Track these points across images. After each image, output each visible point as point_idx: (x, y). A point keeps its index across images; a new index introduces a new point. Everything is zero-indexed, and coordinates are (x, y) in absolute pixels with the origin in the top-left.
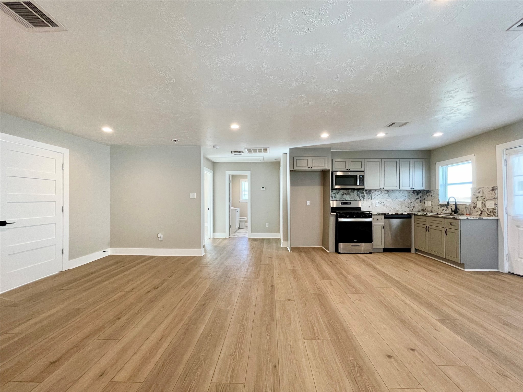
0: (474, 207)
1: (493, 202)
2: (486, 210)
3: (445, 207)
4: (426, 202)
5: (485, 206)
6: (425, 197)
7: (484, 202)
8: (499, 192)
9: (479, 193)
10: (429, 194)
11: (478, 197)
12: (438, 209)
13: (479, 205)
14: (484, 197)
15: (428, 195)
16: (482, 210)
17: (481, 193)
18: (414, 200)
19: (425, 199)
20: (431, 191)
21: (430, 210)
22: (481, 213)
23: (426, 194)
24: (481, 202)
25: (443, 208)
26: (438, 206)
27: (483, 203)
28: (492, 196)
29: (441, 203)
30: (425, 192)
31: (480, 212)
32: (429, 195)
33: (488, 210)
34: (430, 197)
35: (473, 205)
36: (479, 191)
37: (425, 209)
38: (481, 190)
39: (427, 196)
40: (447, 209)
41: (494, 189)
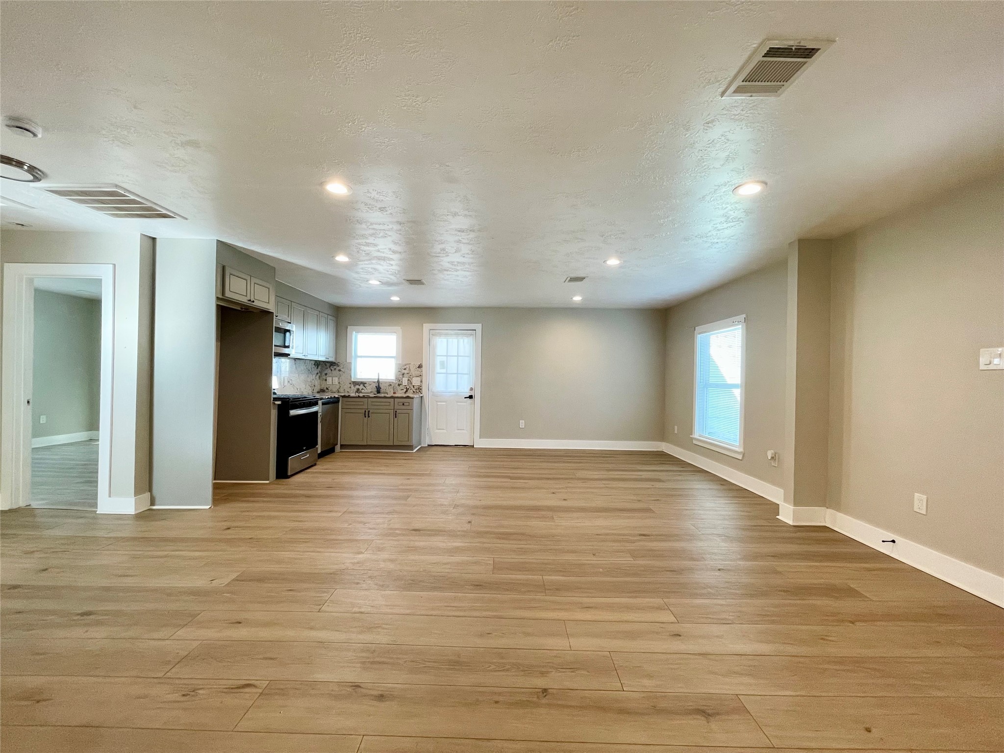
0: (399, 385)
1: (419, 379)
2: (412, 387)
3: (362, 385)
4: (329, 380)
5: (411, 383)
6: (328, 371)
7: (410, 379)
8: (424, 368)
9: (405, 369)
10: (335, 367)
11: (403, 374)
12: (350, 387)
13: (405, 381)
14: (410, 374)
15: (333, 369)
16: (408, 387)
17: (407, 369)
18: (314, 376)
19: (326, 374)
20: (339, 364)
21: (334, 390)
22: (407, 391)
23: (330, 367)
24: (407, 379)
25: (357, 387)
26: (350, 383)
27: (409, 380)
28: (418, 373)
29: (353, 380)
30: (328, 365)
31: (405, 390)
32: (335, 369)
33: (414, 387)
34: (336, 373)
35: (397, 382)
36: (405, 367)
37: (327, 389)
38: (408, 366)
39: (332, 371)
40: (364, 388)
41: (420, 367)
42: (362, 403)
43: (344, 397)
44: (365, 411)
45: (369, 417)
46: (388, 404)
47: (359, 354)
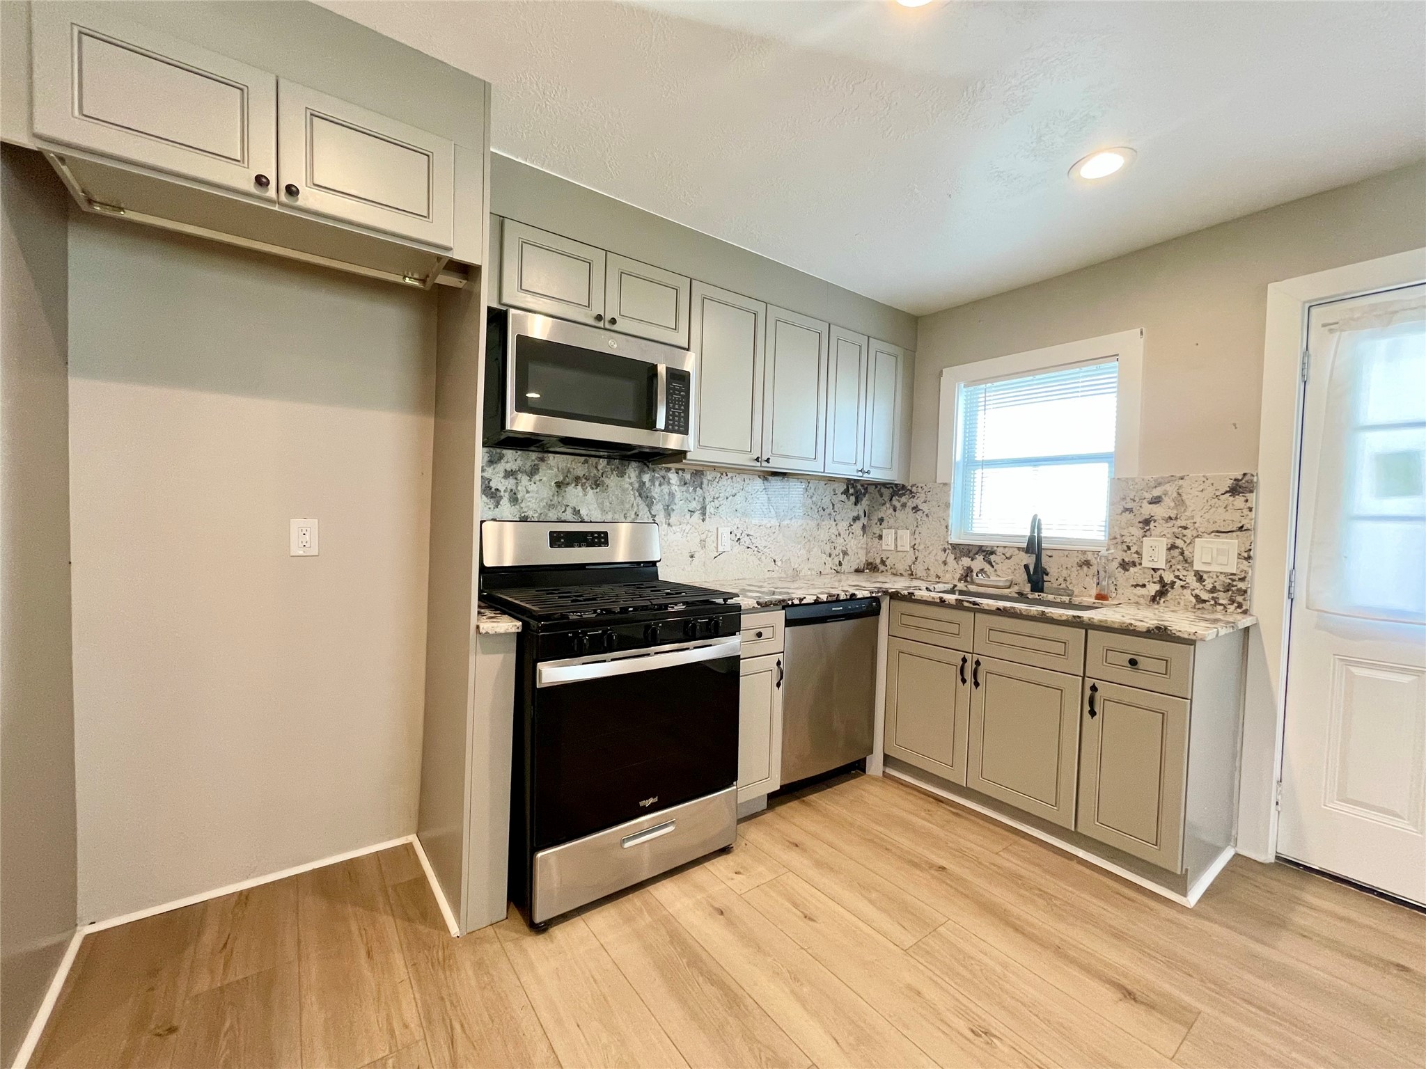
0: (1124, 566)
1: (1232, 545)
2: (1191, 580)
3: (980, 558)
4: (889, 535)
5: (1187, 561)
6: (886, 512)
7: (1179, 543)
8: (1264, 498)
9: (1156, 501)
10: (904, 499)
11: (1147, 522)
12: (945, 563)
13: (1155, 552)
14: (1179, 523)
15: (898, 505)
16: (1168, 578)
17: (1168, 501)
18: (845, 524)
19: (881, 520)
20: (914, 489)
21: (901, 567)
22: (1162, 593)
23: (891, 500)
24: (1163, 544)
25: (966, 561)
26: (945, 550)
27: (1173, 547)
28: (1232, 519)
29: (954, 539)
30: (886, 493)
31: (1154, 588)
32: (904, 505)
33: (1200, 579)
34: (905, 516)
35: (1120, 555)
36: (1156, 492)
37: (883, 562)
38: (1171, 489)
39: (895, 510)
40: (987, 567)
41: (1240, 487)
42: (954, 628)
43: (895, 596)
44: (964, 660)
45: (977, 684)
46: (1059, 648)
47: (979, 457)
